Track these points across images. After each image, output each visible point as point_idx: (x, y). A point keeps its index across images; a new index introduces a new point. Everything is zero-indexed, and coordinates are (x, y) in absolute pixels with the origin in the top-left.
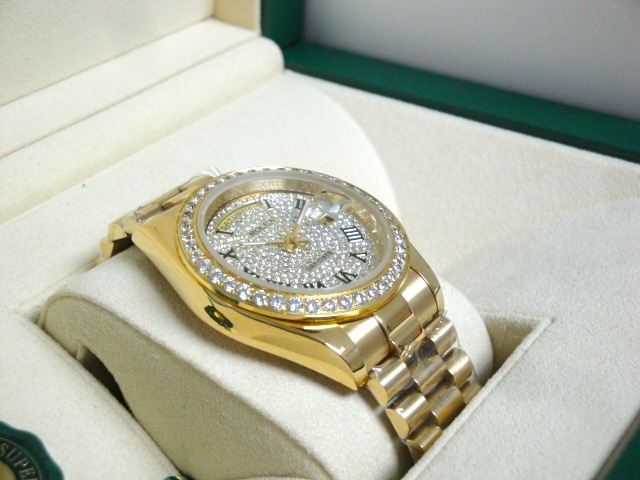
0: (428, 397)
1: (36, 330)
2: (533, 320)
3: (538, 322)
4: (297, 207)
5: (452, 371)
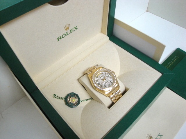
4: (106, 74)
5: (119, 94)
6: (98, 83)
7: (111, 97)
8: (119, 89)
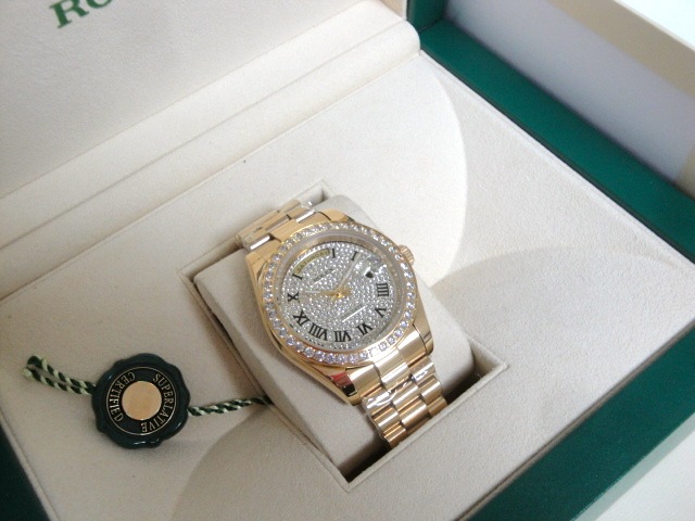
0: (399, 413)
2: (496, 361)
3: (499, 364)
4: (353, 259)
5: (424, 394)
6: (295, 308)
7: (370, 406)
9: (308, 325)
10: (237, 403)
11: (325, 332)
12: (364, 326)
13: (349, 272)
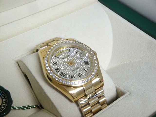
0: (91, 107)
1: (17, 65)
2: (125, 92)
3: (127, 93)
4: (76, 53)
5: (100, 101)
6: (56, 67)
7: (81, 103)
8: (102, 89)
9: (60, 73)
10: (30, 106)
11: (66, 75)
12: (80, 74)
13: (75, 57)
